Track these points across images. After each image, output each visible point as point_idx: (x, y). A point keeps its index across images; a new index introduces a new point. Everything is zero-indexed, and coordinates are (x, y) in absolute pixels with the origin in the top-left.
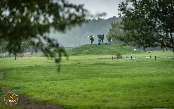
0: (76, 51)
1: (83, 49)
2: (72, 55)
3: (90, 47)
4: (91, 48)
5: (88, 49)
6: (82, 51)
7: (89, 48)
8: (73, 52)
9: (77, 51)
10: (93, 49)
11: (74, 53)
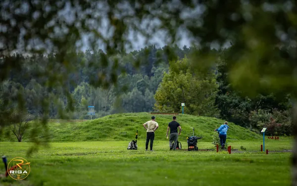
0: (96, 129)
1: (112, 126)
2: (85, 141)
3: (132, 121)
4: (133, 123)
5: (127, 125)
6: (111, 129)
7: (128, 122)
8: (88, 131)
9: (99, 129)
10: (137, 125)
11: (90, 134)
